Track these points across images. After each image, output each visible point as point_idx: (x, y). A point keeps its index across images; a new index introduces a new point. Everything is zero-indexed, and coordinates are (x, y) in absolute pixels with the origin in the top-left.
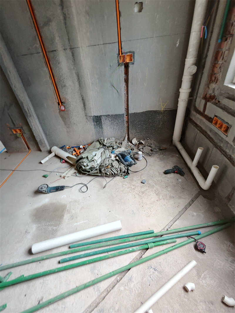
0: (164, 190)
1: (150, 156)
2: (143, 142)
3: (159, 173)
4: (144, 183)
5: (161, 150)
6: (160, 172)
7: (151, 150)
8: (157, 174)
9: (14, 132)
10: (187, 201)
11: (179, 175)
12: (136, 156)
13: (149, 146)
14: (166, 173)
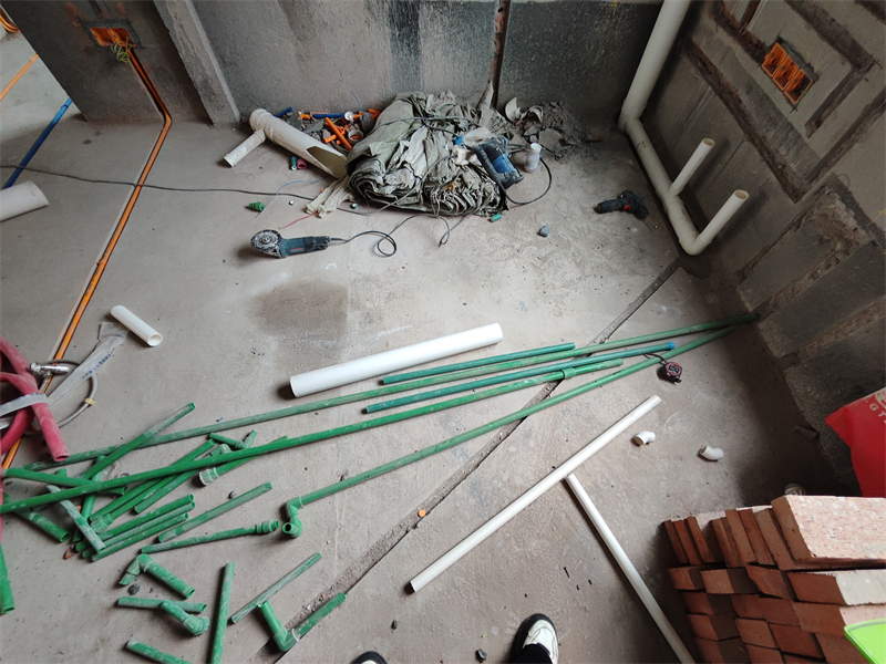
0: (596, 254)
1: (557, 158)
2: (538, 113)
3: (583, 209)
4: (544, 236)
5: (587, 142)
6: (585, 206)
7: (563, 142)
8: (578, 212)
9: (101, 42)
10: (649, 281)
11: (632, 216)
13: (556, 129)
14: (601, 209)
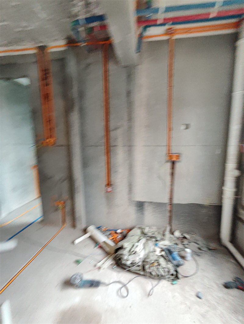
1: (199, 256)
2: (186, 236)
4: (200, 298)
5: (210, 249)
6: (217, 282)
7: (199, 249)
12: (183, 253)
13: (196, 243)
14: (227, 286)
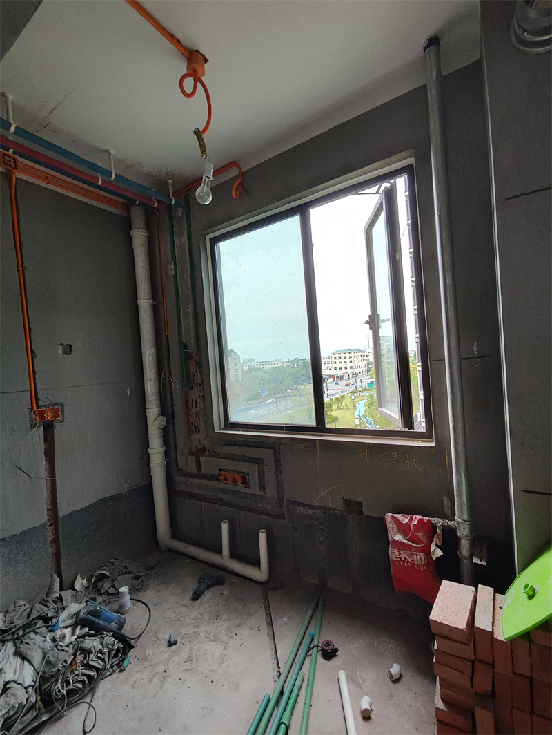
0: (220, 624)
3: (185, 606)
4: (175, 643)
5: (152, 568)
6: (184, 603)
7: (137, 578)
8: (183, 610)
11: (216, 586)
13: (126, 573)
14: (196, 597)
